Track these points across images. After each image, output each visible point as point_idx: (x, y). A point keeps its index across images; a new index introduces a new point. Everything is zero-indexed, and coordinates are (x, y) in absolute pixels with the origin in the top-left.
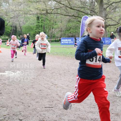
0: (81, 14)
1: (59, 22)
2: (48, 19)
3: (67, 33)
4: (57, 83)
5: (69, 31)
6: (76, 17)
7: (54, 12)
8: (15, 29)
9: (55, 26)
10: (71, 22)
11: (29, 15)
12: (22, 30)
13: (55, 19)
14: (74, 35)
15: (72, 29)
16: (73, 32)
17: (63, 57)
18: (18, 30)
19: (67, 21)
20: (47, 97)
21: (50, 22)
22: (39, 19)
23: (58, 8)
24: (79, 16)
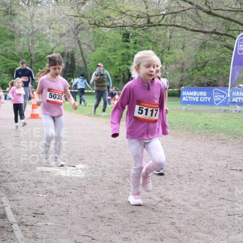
0: (233, 29)
1: (177, 48)
2: (151, 38)
3: (197, 75)
4: (171, 197)
5: (202, 71)
6: (222, 35)
7: (166, 21)
8: (70, 63)
9: (168, 58)
10: (207, 48)
11: (105, 28)
12: (88, 64)
13: (169, 40)
14: (215, 81)
15: (210, 66)
16: (212, 73)
17: (187, 135)
18: (77, 64)
19: (198, 45)
20: (149, 229)
21: (156, 47)
22: (128, 40)
23: (175, 13)
24: (227, 33)
